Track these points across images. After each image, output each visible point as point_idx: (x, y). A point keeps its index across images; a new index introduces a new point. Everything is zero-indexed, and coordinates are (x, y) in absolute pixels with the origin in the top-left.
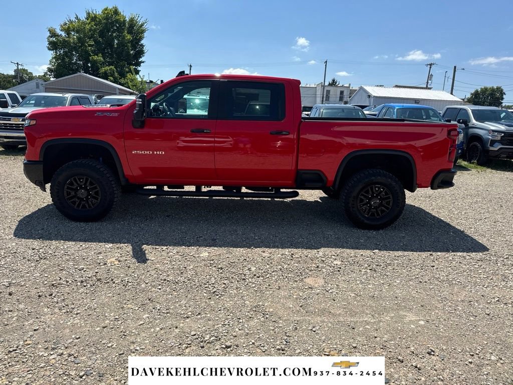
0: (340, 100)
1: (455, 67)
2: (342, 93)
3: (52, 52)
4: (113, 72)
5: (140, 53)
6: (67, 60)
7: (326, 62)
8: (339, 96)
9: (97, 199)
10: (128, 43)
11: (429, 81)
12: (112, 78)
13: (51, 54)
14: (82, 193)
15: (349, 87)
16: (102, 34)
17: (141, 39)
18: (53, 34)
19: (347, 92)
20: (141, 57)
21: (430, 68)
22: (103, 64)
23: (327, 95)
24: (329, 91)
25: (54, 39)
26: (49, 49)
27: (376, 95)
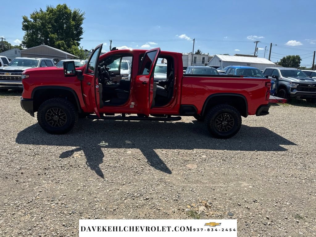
0: (202, 63)
1: (271, 44)
2: (204, 58)
3: (25, 31)
4: (64, 45)
5: (80, 33)
6: (35, 36)
7: (194, 40)
8: (202, 60)
9: (65, 121)
10: (73, 26)
11: (256, 52)
12: (63, 48)
13: (24, 33)
14: (56, 118)
15: (208, 55)
16: (56, 21)
17: (81, 24)
18: (26, 20)
19: (207, 58)
20: (81, 35)
21: (257, 44)
22: (57, 39)
23: (194, 60)
24: (196, 57)
25: (27, 23)
26: (23, 30)
27: (224, 60)
